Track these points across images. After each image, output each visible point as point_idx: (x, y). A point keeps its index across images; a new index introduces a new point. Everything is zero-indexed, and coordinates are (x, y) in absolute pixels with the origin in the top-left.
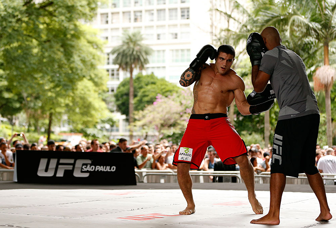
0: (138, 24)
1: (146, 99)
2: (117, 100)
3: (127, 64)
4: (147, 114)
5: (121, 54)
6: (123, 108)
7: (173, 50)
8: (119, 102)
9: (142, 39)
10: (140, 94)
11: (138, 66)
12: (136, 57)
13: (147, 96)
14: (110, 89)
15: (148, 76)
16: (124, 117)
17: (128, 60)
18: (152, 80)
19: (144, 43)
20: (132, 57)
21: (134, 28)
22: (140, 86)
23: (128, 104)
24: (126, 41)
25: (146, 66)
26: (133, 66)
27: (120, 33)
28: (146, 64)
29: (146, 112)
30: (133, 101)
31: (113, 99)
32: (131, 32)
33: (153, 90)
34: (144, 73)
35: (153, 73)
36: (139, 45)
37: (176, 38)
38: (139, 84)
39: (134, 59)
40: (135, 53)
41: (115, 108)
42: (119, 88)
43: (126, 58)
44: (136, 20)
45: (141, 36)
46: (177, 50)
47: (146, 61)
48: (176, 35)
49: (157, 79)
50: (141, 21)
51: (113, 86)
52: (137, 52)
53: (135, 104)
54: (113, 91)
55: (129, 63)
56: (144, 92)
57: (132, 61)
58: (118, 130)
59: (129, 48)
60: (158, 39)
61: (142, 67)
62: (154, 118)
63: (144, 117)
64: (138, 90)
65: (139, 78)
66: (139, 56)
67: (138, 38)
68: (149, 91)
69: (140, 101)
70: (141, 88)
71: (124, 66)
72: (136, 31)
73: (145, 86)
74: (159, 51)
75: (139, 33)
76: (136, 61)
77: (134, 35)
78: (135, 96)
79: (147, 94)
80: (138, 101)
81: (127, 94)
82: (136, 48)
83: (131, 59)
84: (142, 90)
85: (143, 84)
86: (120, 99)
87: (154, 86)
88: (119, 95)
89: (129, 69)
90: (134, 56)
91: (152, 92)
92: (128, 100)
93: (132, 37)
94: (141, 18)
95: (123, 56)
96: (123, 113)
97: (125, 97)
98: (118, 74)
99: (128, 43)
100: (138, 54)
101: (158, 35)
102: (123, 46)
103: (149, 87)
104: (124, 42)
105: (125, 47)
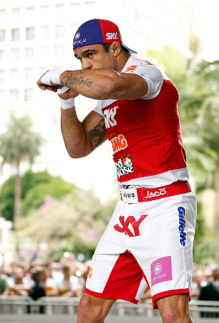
1: (36, 202)
3: (12, 156)
12: (24, 148)
15: (39, 174)
18: (44, 178)
19: (34, 129)
30: (19, 205)
32: (19, 116)
36: (28, 132)
39: (22, 150)
59: (15, 135)
65: (29, 176)
66: (27, 148)
69: (30, 204)
78: (23, 197)
80: (26, 204)
81: (11, 196)
82: (25, 137)
87: (46, 185)
95: (9, 146)
97: (9, 200)
99: (14, 130)
102: (8, 133)
103: (41, 186)
105: (10, 135)
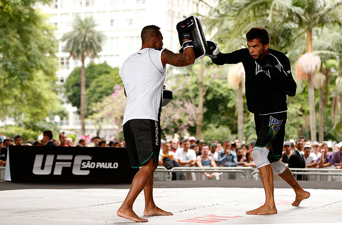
0: (90, 9)
1: (99, 90)
2: (68, 91)
3: (78, 52)
4: (105, 105)
5: (73, 41)
6: (75, 100)
7: (127, 37)
8: (70, 94)
9: (94, 26)
10: (93, 84)
11: (90, 54)
12: (89, 44)
13: (101, 86)
14: (59, 79)
15: (101, 65)
16: (75, 109)
17: (80, 47)
18: (106, 70)
19: (97, 29)
20: (85, 45)
21: (86, 13)
22: (92, 75)
23: (80, 96)
24: (78, 27)
25: (98, 54)
26: (85, 54)
27: (71, 19)
28: (99, 52)
29: (105, 103)
30: (84, 92)
31: (64, 89)
32: (83, 18)
33: (107, 80)
34: (97, 61)
35: (105, 62)
36: (91, 32)
37: (131, 24)
38: (91, 73)
39: (86, 47)
40: (87, 40)
41: (65, 100)
42: (70, 77)
43: (78, 45)
44: (87, 3)
45: (94, 21)
46: (132, 37)
47: (99, 49)
48: (131, 20)
49: (111, 68)
50: (93, 6)
51: (62, 76)
52: (89, 39)
53: (87, 95)
54: (62, 81)
55: (81, 51)
56: (98, 82)
57: (84, 48)
58: (68, 124)
59: (80, 34)
60: (112, 25)
61: (95, 55)
62: (113, 110)
63: (102, 108)
64: (91, 80)
65: (92, 67)
66: (91, 44)
67: (90, 24)
68: (102, 81)
69: (93, 92)
70: (94, 78)
71: (75, 54)
72: (88, 16)
73: (99, 76)
74: (112, 38)
75: (91, 19)
76: (89, 48)
77: (86, 21)
78: (87, 86)
79: (100, 84)
80: (91, 91)
81: (78, 85)
82: (89, 35)
83: (83, 47)
84: (95, 80)
85: (95, 74)
86: (71, 90)
87: (107, 76)
88: (71, 85)
89: (80, 58)
90: (86, 43)
91: (107, 82)
92: (80, 91)
93: (84, 23)
94: (93, 3)
95: (74, 43)
96: (74, 105)
97: (76, 88)
98: (68, 63)
99: (79, 29)
100: (91, 41)
101: (112, 21)
102: (74, 32)
103: (102, 77)
104: (75, 28)
105: (77, 34)
